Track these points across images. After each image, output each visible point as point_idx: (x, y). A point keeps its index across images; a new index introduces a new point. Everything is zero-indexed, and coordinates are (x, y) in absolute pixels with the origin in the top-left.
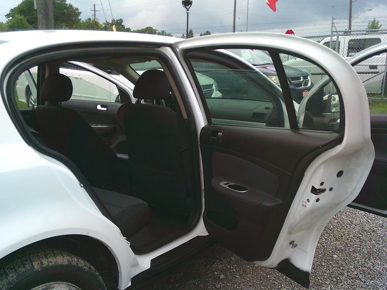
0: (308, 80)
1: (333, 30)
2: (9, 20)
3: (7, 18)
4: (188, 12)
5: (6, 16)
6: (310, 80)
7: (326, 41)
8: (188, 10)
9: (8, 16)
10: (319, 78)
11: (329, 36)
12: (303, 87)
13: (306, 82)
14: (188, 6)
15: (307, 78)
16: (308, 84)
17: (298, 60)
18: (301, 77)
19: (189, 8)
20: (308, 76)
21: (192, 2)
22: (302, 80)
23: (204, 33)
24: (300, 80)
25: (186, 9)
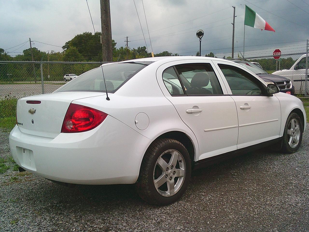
0: (290, 84)
1: (308, 49)
2: (64, 50)
3: (63, 49)
4: (201, 40)
5: (62, 47)
6: (291, 84)
7: (304, 57)
8: (201, 39)
9: (64, 47)
10: (299, 83)
11: (306, 53)
12: (286, 89)
13: (289, 85)
14: (200, 36)
15: (289, 83)
16: (290, 86)
17: (283, 71)
18: (285, 82)
19: (201, 38)
20: (290, 81)
21: (203, 33)
22: (285, 84)
23: (209, 55)
24: (284, 84)
25: (199, 38)
